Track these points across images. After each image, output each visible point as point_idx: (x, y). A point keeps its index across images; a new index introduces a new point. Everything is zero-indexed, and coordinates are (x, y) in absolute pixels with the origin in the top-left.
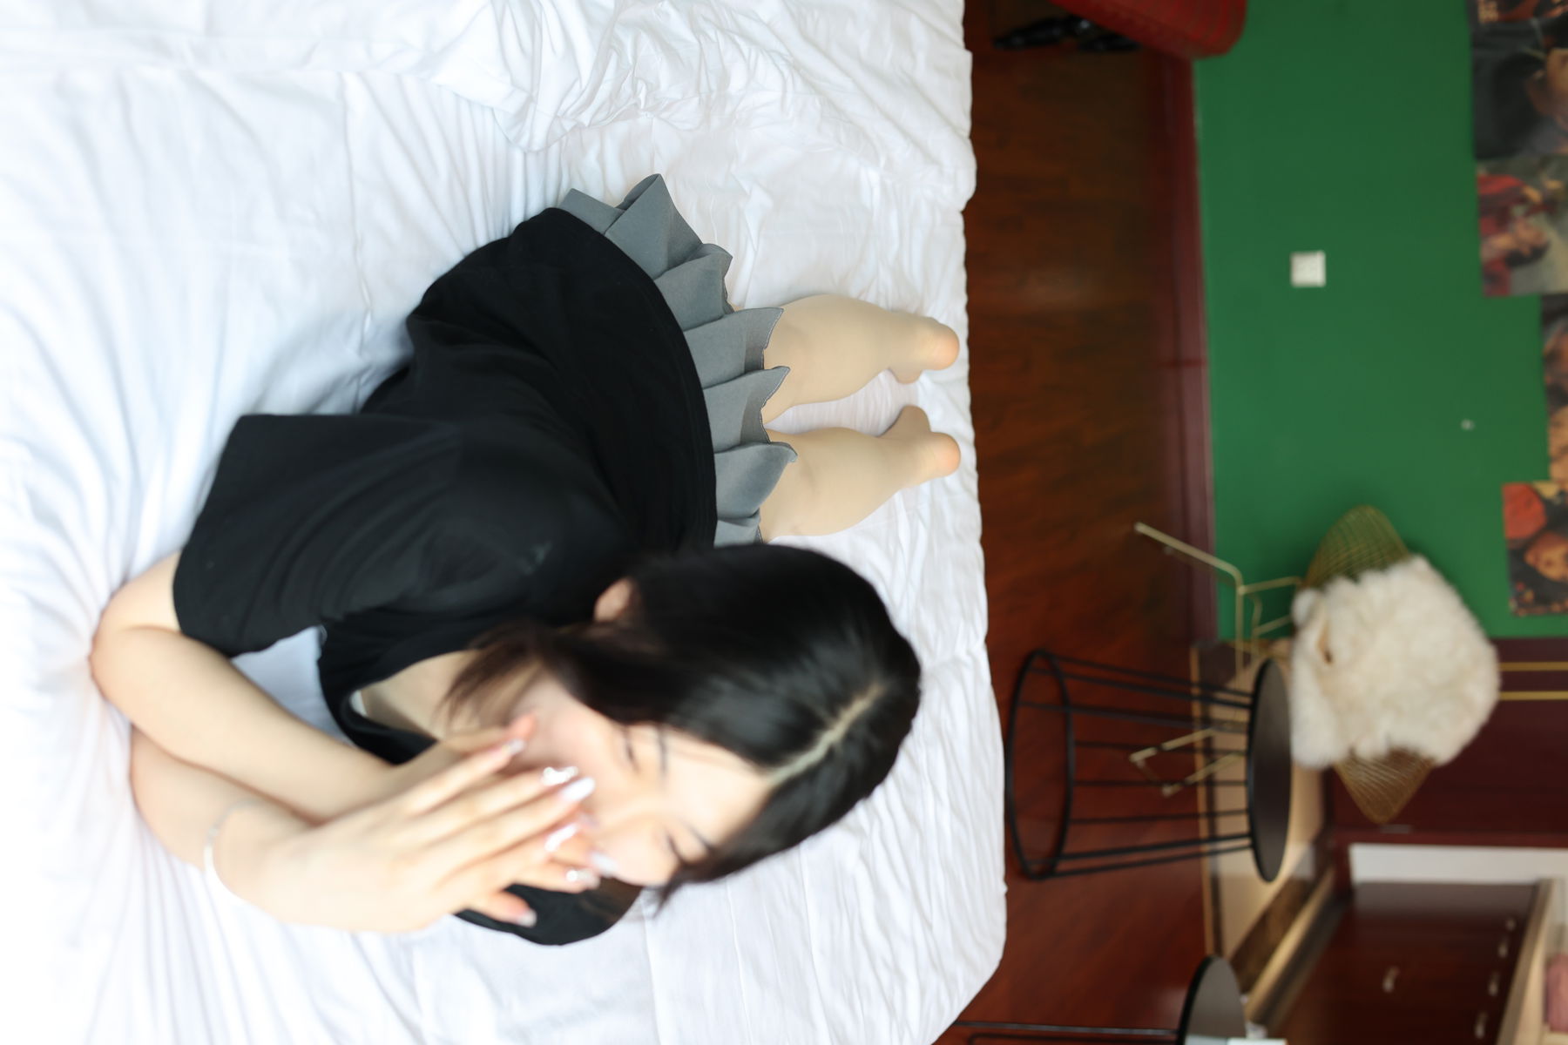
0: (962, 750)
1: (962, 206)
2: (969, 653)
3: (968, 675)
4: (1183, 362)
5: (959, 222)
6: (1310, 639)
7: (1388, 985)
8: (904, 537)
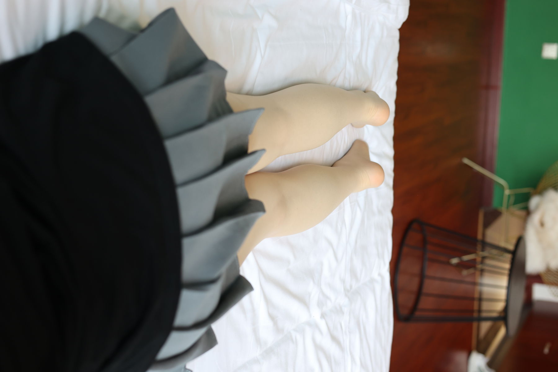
0: (370, 330)
1: (399, 26)
2: (380, 275)
3: (378, 288)
4: (489, 87)
5: (397, 35)
6: (535, 218)
7: (546, 350)
8: (347, 219)
